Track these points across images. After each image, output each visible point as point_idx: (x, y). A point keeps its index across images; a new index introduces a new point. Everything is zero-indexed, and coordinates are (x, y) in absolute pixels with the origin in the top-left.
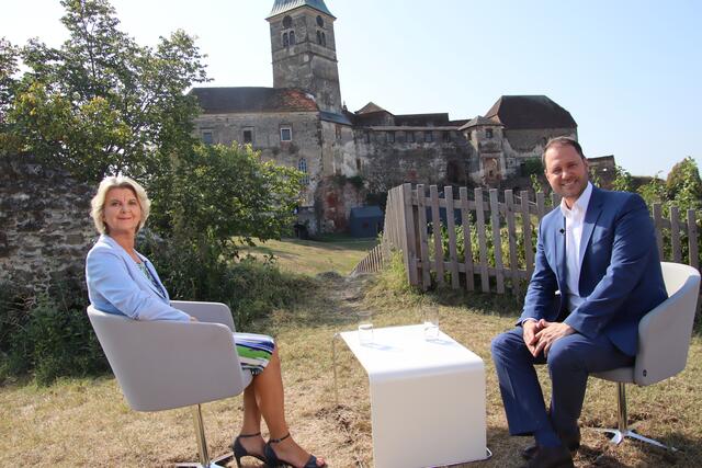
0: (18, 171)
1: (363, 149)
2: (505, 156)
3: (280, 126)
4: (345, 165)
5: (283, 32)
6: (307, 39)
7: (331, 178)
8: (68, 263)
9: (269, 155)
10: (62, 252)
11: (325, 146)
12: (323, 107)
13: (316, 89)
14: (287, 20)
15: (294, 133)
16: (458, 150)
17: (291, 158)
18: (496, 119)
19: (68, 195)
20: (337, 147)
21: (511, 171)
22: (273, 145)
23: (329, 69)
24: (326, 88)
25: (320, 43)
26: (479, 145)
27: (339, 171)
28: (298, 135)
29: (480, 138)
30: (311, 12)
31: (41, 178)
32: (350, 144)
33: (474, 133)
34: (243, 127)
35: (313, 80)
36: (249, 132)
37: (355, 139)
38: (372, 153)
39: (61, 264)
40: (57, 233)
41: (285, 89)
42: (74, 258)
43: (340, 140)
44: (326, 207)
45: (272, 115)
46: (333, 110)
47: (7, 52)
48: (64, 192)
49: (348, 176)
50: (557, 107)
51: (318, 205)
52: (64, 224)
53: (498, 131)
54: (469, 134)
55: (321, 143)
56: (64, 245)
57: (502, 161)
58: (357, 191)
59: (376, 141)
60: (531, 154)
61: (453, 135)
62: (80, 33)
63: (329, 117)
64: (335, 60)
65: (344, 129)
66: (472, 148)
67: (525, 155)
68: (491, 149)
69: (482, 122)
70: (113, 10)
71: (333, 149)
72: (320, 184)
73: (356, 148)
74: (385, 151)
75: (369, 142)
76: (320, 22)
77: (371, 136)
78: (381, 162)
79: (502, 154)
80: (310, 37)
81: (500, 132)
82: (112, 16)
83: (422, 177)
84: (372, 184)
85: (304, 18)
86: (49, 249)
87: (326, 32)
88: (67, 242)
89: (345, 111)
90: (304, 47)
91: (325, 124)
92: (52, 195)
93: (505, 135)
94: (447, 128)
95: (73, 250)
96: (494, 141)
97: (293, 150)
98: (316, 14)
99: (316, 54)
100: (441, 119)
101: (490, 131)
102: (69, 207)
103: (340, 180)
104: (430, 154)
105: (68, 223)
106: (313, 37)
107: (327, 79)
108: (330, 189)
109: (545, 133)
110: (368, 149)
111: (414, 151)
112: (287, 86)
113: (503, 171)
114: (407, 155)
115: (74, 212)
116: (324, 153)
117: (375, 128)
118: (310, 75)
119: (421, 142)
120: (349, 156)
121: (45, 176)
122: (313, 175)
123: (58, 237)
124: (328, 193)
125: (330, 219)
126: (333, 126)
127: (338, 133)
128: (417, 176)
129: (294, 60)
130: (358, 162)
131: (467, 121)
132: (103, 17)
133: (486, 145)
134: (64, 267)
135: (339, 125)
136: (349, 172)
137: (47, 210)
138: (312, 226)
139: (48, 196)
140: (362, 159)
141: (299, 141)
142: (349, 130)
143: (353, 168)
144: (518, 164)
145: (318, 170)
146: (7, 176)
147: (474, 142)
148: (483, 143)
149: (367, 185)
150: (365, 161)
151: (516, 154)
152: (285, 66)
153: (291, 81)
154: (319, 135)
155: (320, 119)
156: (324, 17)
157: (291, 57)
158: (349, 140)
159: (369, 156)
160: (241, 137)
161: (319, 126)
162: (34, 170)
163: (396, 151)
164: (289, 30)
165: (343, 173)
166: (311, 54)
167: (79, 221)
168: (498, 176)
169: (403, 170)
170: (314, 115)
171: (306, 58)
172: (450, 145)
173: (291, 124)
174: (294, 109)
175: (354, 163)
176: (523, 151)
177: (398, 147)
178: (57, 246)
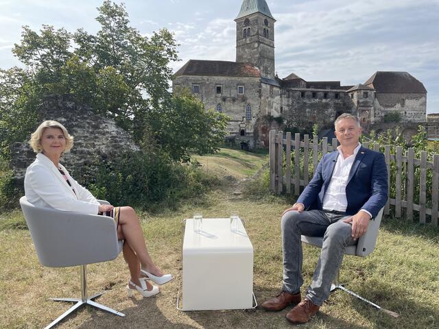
0: (61, 105)
1: (285, 101)
2: (375, 110)
3: (238, 85)
4: (273, 110)
5: (244, 29)
6: (258, 34)
7: (265, 117)
8: (85, 158)
9: (230, 101)
10: (82, 152)
11: (263, 98)
12: (263, 75)
13: (261, 64)
14: (247, 21)
15: (245, 89)
16: (344, 104)
17: (242, 104)
18: (372, 86)
19: (88, 121)
20: (269, 99)
21: (377, 119)
22: (232, 96)
23: (270, 52)
24: (266, 64)
25: (265, 36)
26: (358, 102)
27: (269, 113)
28: (247, 91)
29: (359, 97)
30: (261, 17)
31: (73, 109)
32: (278, 97)
33: (355, 94)
34: (216, 84)
35: (259, 58)
36: (220, 87)
37: (281, 95)
38: (290, 103)
39: (81, 159)
40: (80, 141)
41: (243, 63)
42: (88, 156)
43: (272, 95)
44: (260, 134)
45: (233, 78)
46: (269, 77)
47: (65, 36)
48: (86, 118)
49: (275, 117)
50: (414, 79)
51: (256, 132)
52: (83, 137)
53: (372, 94)
54: (352, 95)
55: (260, 97)
56: (83, 149)
57: (372, 112)
58: (279, 125)
59: (293, 97)
60: (392, 109)
61: (342, 95)
62: (107, 26)
63: (266, 81)
64: (273, 47)
65: (275, 89)
66: (353, 104)
67: (388, 109)
68: (366, 105)
69: (362, 88)
70: (126, 15)
71: (267, 100)
72: (258, 120)
73: (281, 100)
74: (298, 103)
75: (289, 97)
76: (266, 23)
77: (291, 93)
78: (295, 109)
79: (372, 108)
80: (259, 32)
81: (373, 95)
82: (126, 18)
83: (320, 119)
84: (288, 122)
85: (257, 20)
86: (75, 150)
87: (269, 29)
88: (85, 147)
89: (277, 78)
90: (255, 38)
91: (264, 86)
92: (79, 120)
93: (376, 96)
94: (338, 91)
95: (88, 151)
96: (368, 100)
97: (244, 99)
98: (264, 19)
99: (262, 43)
100: (336, 85)
101: (366, 94)
102: (88, 127)
103: (270, 118)
104: (326, 106)
105: (87, 136)
106: (261, 32)
107: (268, 58)
108: (264, 124)
109: (403, 96)
110: (288, 101)
111: (316, 104)
112: (243, 61)
113: (372, 119)
114: (312, 106)
115: (91, 130)
116: (262, 102)
117: (293, 89)
118: (257, 56)
119: (321, 99)
120: (277, 105)
121: (76, 109)
122: (254, 114)
123: (80, 144)
124: (262, 126)
125: (262, 140)
126: (268, 86)
127: (271, 91)
128: (317, 118)
129: (248, 46)
130: (281, 108)
131: (352, 87)
132: (121, 18)
133: (363, 102)
134: (82, 161)
135: (272, 86)
136: (276, 114)
137: (75, 128)
138: (251, 144)
139: (76, 120)
140: (284, 107)
141: (247, 94)
142: (278, 89)
143: (278, 111)
144: (383, 115)
145: (257, 112)
146: (55, 107)
147: (355, 100)
148: (361, 101)
149: (285, 122)
150: (286, 108)
151: (382, 108)
152: (243, 49)
153: (246, 58)
154: (260, 92)
155: (261, 82)
156: (268, 20)
157: (247, 44)
158: (276, 95)
159: (288, 105)
160: (215, 90)
161: (260, 86)
162: (70, 105)
163: (305, 103)
164: (247, 28)
165: (272, 115)
166: (259, 42)
167: (93, 136)
168: (369, 122)
169: (308, 115)
170: (257, 80)
171: (256, 45)
172: (339, 101)
173: (244, 84)
174: (247, 76)
175: (279, 109)
176: (387, 106)
177: (306, 101)
178: (79, 149)
